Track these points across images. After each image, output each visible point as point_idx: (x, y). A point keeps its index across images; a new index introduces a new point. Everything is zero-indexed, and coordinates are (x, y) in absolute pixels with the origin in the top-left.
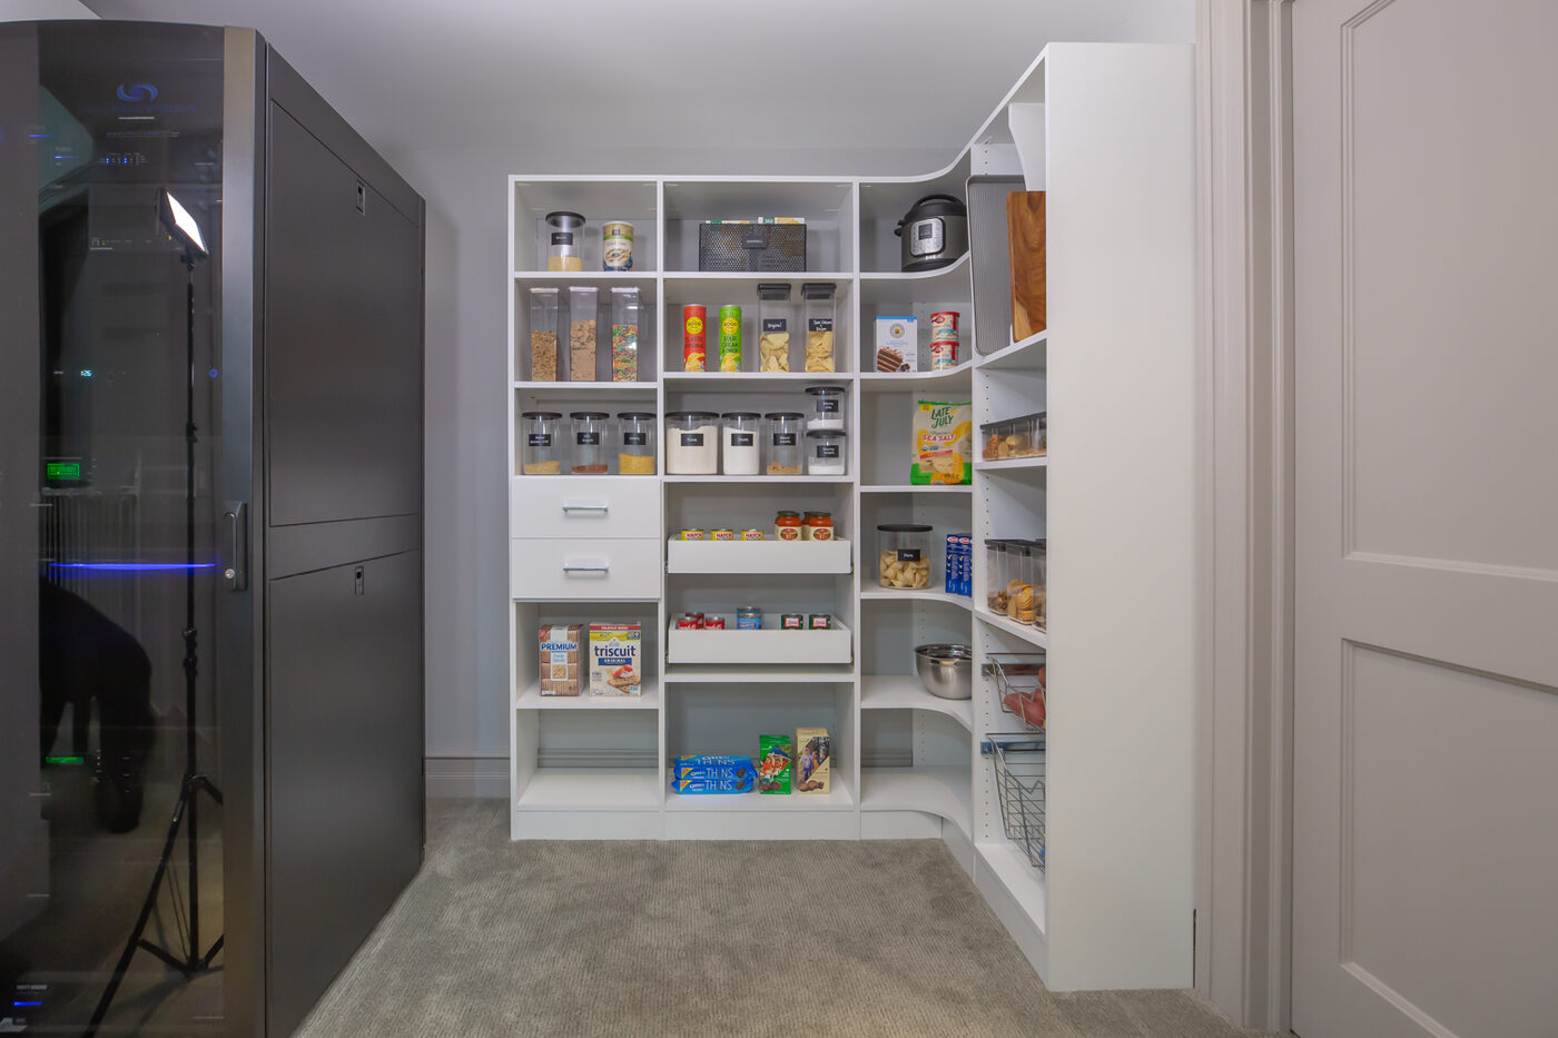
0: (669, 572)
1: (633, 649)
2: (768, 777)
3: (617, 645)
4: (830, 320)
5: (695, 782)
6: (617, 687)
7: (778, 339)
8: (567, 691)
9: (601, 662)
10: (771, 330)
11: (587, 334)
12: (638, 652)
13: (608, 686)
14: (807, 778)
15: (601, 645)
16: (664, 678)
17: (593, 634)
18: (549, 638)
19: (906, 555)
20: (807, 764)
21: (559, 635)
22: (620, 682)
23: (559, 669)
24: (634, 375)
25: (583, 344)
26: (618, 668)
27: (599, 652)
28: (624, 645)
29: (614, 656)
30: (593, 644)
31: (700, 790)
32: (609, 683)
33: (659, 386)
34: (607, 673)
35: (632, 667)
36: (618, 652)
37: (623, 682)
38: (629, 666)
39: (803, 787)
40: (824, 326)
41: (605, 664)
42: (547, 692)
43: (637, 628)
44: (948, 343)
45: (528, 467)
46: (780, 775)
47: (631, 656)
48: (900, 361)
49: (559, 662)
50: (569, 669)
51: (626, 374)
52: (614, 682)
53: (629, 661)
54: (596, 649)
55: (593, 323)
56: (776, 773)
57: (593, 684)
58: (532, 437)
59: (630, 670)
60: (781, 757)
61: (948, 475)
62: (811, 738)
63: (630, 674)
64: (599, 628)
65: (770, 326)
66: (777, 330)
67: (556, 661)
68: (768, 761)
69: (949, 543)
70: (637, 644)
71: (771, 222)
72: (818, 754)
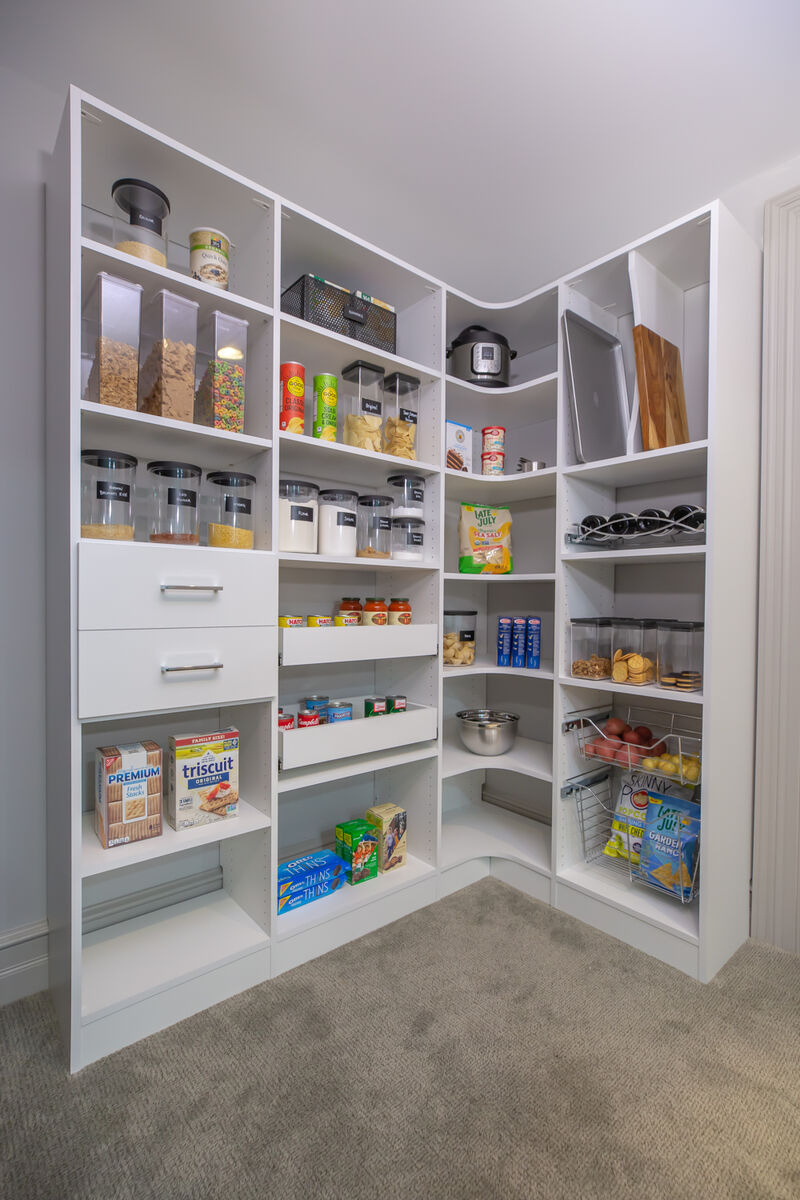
0: (284, 665)
1: (230, 761)
2: (359, 866)
3: (212, 759)
4: (415, 413)
5: (294, 895)
6: (212, 811)
7: (375, 421)
8: (146, 832)
9: (192, 785)
10: (368, 410)
11: (185, 362)
12: (235, 764)
13: (202, 813)
14: (390, 855)
15: (191, 762)
16: (278, 787)
17: (179, 750)
18: (120, 766)
19: (466, 636)
20: (390, 841)
21: (135, 760)
22: (215, 804)
23: (135, 805)
24: (241, 427)
25: (178, 372)
26: (213, 788)
27: (189, 773)
28: (219, 758)
29: (208, 774)
30: (180, 763)
31: (300, 902)
32: (202, 809)
33: (274, 445)
34: (199, 797)
35: (230, 782)
36: (213, 768)
37: (220, 803)
38: (225, 782)
39: (387, 865)
40: (412, 418)
41: (198, 786)
42: (117, 841)
43: (235, 735)
44: (499, 454)
45: (94, 529)
46: (369, 862)
47: (228, 770)
48: (462, 464)
49: (136, 796)
50: (149, 803)
51: (230, 424)
52: (208, 807)
53: (226, 777)
54: (185, 769)
55: (192, 348)
56: (366, 860)
57: (181, 815)
58: (101, 486)
59: (227, 787)
60: (370, 842)
61: (498, 567)
62: (392, 816)
63: (227, 792)
64: (189, 742)
65: (367, 406)
66: (373, 411)
67: (129, 795)
68: (359, 849)
69: (501, 624)
70: (234, 754)
71: (368, 299)
72: (398, 830)
